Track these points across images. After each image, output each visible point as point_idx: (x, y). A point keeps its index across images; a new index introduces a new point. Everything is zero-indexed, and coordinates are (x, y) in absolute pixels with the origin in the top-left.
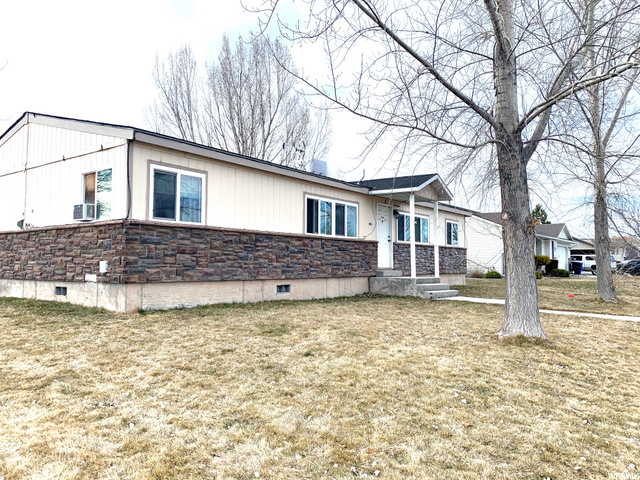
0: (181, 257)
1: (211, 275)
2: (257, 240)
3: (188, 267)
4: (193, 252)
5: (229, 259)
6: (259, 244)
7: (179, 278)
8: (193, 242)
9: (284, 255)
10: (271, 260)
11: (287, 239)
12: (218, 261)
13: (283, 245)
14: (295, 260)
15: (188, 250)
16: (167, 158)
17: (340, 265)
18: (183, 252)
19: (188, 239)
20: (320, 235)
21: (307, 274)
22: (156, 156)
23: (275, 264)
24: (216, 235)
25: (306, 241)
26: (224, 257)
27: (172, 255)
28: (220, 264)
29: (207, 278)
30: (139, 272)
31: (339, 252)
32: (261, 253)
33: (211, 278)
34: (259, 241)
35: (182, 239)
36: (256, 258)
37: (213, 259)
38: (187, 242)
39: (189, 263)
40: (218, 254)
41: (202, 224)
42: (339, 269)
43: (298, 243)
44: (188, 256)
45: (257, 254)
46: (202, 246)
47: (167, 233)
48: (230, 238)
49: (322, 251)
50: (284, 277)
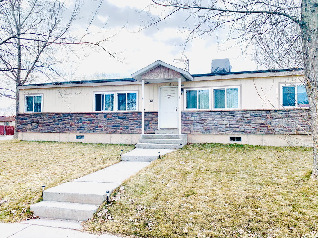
0: (33, 124)
1: (43, 130)
2: (64, 116)
3: (35, 127)
4: (37, 122)
5: (51, 124)
6: (65, 118)
7: (32, 131)
8: (37, 119)
9: (79, 122)
10: (72, 125)
11: (81, 115)
12: (46, 125)
13: (78, 118)
14: (85, 124)
15: (35, 121)
16: (30, 92)
17: (119, 126)
18: (33, 122)
19: (35, 118)
20: (104, 111)
21: (94, 131)
22: (26, 92)
23: (73, 126)
24: (45, 116)
25: (93, 115)
26: (49, 124)
27: (30, 123)
28: (47, 126)
29: (41, 131)
30: (20, 129)
31: (118, 120)
32: (66, 122)
33: (44, 131)
34: (65, 117)
35: (33, 118)
36: (63, 124)
37: (44, 125)
38: (35, 119)
39: (36, 126)
40: (46, 123)
41: (41, 112)
42: (118, 129)
43: (87, 116)
44: (35, 123)
45: (63, 122)
46: (40, 120)
47: (28, 116)
48: (51, 116)
49: (105, 119)
50: (78, 132)
